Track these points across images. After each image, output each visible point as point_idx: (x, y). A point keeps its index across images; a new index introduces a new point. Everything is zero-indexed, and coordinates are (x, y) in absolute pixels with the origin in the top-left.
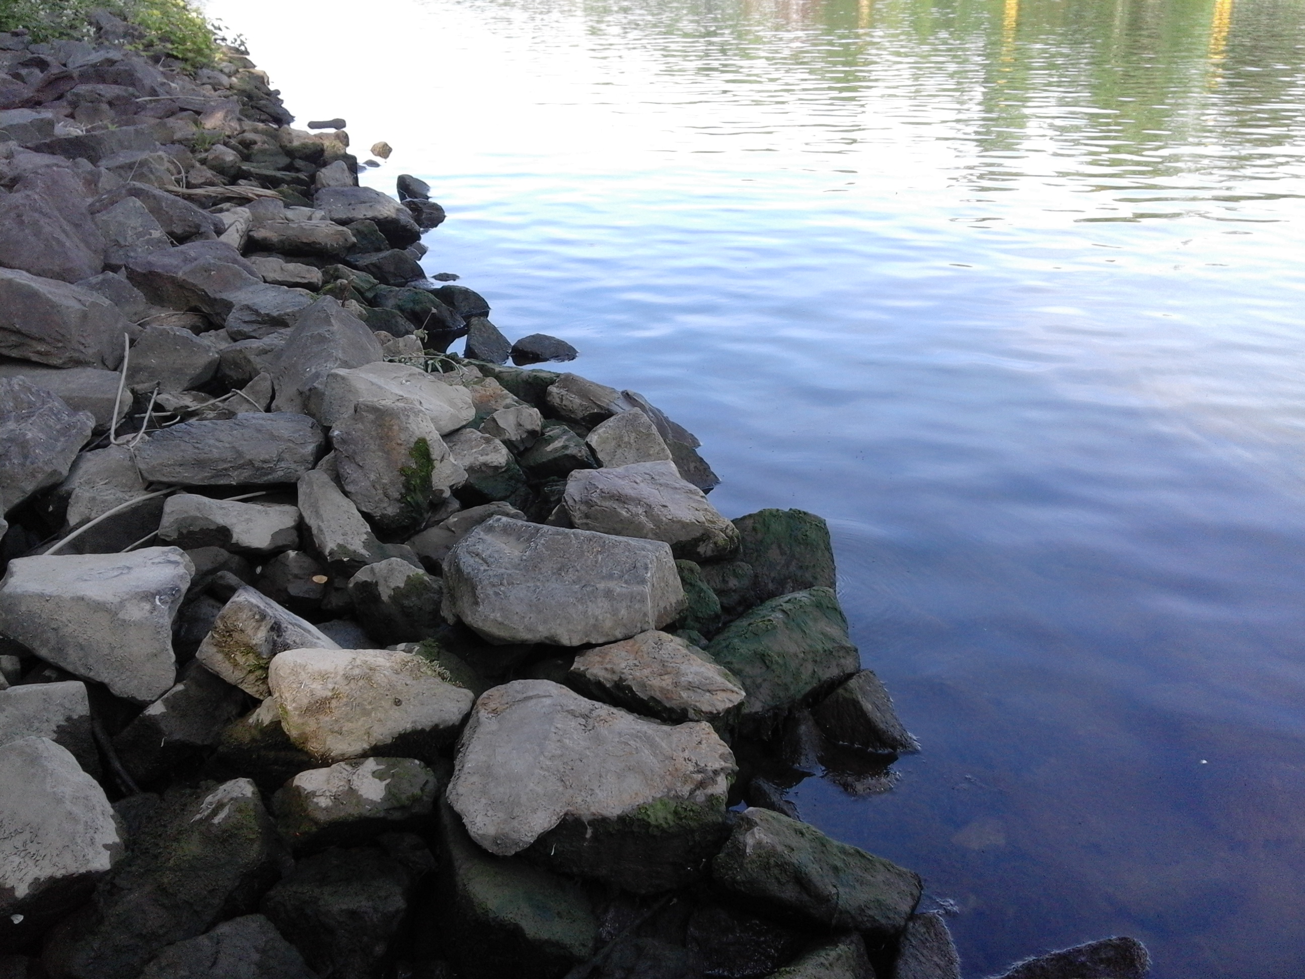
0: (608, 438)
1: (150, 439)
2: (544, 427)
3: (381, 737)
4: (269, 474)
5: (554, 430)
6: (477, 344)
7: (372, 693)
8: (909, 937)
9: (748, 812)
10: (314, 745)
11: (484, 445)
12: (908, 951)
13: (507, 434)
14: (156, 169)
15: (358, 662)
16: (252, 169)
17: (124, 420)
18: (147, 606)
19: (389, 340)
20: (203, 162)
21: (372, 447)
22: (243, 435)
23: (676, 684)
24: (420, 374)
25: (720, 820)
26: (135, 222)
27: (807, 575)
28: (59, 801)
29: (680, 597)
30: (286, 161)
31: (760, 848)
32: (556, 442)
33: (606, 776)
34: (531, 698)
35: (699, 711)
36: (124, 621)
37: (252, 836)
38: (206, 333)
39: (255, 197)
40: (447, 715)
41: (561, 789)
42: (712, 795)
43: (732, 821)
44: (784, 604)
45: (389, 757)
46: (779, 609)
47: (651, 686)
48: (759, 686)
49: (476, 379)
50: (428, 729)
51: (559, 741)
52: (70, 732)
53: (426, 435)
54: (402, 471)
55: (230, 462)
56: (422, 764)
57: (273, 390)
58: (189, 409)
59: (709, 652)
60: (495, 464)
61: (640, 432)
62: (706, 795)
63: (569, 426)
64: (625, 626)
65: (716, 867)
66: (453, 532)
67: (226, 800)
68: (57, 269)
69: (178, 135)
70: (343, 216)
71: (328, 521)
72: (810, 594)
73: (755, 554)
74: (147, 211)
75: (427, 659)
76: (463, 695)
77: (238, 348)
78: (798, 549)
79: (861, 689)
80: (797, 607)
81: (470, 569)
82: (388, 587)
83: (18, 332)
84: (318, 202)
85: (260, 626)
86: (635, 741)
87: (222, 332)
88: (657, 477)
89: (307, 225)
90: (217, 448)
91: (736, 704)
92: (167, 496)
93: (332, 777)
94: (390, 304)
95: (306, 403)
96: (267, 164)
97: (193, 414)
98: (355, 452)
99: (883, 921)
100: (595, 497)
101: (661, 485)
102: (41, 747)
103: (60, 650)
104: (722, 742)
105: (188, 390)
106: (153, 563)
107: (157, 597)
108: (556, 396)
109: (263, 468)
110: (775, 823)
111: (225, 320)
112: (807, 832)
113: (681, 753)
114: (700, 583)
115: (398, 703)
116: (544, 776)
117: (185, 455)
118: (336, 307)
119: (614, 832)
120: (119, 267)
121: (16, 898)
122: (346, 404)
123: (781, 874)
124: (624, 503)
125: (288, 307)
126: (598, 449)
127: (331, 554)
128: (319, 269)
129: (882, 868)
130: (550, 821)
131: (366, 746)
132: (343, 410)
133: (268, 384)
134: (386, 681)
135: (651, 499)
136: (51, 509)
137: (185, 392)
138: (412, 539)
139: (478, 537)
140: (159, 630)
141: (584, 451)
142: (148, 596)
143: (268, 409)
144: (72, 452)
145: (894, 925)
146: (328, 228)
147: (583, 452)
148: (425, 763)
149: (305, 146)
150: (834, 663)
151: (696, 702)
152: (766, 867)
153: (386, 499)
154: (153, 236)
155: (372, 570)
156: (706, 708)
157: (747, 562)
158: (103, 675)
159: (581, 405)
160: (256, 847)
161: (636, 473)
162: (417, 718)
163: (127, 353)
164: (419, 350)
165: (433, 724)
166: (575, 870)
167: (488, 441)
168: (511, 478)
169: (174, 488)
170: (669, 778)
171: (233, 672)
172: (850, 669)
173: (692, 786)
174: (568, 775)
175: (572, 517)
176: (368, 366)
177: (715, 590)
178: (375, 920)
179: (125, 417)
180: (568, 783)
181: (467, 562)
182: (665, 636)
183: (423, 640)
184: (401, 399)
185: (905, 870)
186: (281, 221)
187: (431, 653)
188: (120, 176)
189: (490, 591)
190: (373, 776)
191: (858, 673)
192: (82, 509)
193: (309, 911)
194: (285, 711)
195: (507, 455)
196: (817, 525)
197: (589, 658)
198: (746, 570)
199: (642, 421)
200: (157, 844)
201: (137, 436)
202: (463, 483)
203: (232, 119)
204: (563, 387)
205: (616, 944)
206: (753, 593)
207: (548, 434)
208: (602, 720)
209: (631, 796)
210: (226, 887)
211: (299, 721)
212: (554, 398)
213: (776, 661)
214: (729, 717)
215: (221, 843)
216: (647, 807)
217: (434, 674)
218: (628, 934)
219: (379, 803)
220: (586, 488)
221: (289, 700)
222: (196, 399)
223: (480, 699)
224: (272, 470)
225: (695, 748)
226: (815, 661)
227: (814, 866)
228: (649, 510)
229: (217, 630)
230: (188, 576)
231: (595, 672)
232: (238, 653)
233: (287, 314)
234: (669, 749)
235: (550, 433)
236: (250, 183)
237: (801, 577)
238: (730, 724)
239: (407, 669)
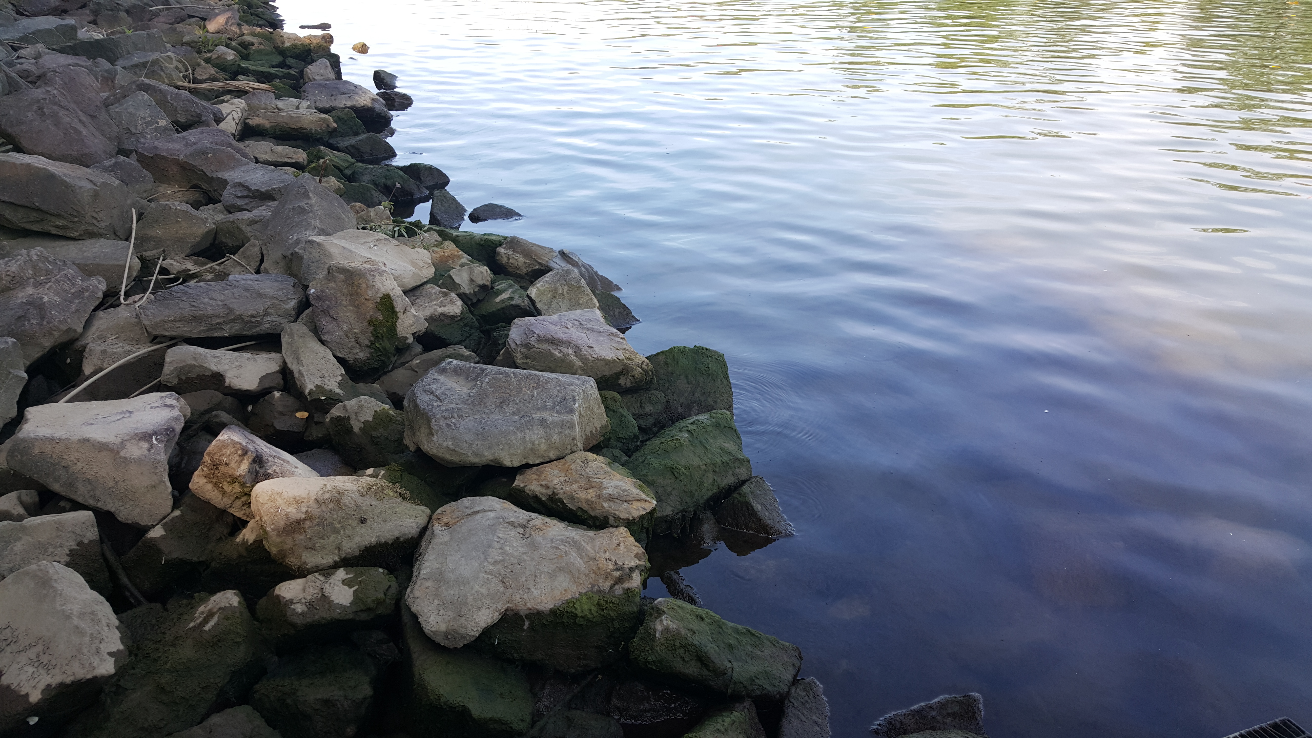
0: (545, 291)
1: (154, 299)
2: (493, 282)
3: (350, 550)
4: (257, 327)
5: (502, 284)
6: (439, 212)
7: (340, 513)
8: (792, 700)
9: (658, 603)
10: (292, 559)
11: (442, 299)
12: (790, 712)
13: (462, 288)
14: (166, 67)
15: (329, 488)
16: (250, 67)
17: (133, 283)
18: (145, 445)
19: (363, 211)
20: (208, 61)
21: (344, 302)
22: (233, 294)
23: (599, 497)
24: (386, 239)
25: (635, 609)
26: (144, 113)
27: (709, 400)
28: (68, 617)
29: (604, 422)
30: (278, 59)
31: (667, 633)
32: (504, 294)
33: (540, 576)
34: (477, 512)
35: (617, 518)
36: (125, 458)
37: (239, 640)
38: (205, 207)
39: (251, 90)
40: (406, 529)
41: (502, 589)
42: (629, 588)
43: (646, 610)
44: (689, 425)
45: (357, 566)
46: (686, 430)
47: (578, 499)
48: (669, 494)
49: (436, 243)
50: (390, 542)
51: (500, 548)
52: (82, 555)
53: (390, 292)
54: (370, 322)
55: (223, 317)
56: (386, 571)
57: (262, 255)
58: (190, 272)
59: (627, 467)
60: (452, 314)
61: (572, 285)
62: (623, 589)
63: (515, 281)
64: (557, 448)
65: (632, 650)
66: (416, 372)
67: (215, 610)
68: (75, 153)
69: (186, 39)
70: (326, 104)
71: (308, 366)
72: (711, 417)
73: (667, 384)
74: (154, 103)
75: (390, 482)
76: (420, 512)
77: (232, 220)
78: (702, 379)
79: (753, 493)
80: (700, 427)
81: (425, 405)
82: (359, 420)
83: (38, 210)
84: (305, 94)
85: (243, 460)
86: (565, 546)
87: (219, 206)
88: (584, 323)
89: (294, 113)
90: (211, 305)
91: (648, 511)
92: (169, 347)
93: (307, 587)
94: (366, 178)
95: (289, 265)
96: (263, 62)
97: (194, 276)
98: (329, 307)
99: (770, 688)
100: (533, 340)
101: (588, 329)
102: (51, 571)
103: (71, 485)
104: (637, 544)
105: (190, 255)
106: (151, 407)
107: (154, 437)
108: (504, 256)
109: (252, 322)
110: (679, 611)
111: (221, 195)
112: (706, 617)
113: (602, 554)
114: (621, 410)
115: (363, 521)
116: (488, 579)
117: (183, 312)
118: (313, 183)
119: (547, 623)
120: (131, 151)
121: (30, 703)
122: (322, 266)
123: (685, 653)
124: (557, 345)
125: (274, 184)
126: (537, 300)
127: (310, 393)
128: (304, 151)
129: (768, 643)
130: (492, 617)
131: (337, 558)
132: (319, 271)
133: (257, 249)
134: (353, 503)
135: (580, 341)
136: (69, 361)
137: (187, 258)
138: (381, 379)
139: (433, 377)
140: (157, 465)
141: (526, 301)
142: (146, 436)
143: (258, 272)
144: (85, 312)
145: (779, 692)
146: (312, 116)
147: (526, 303)
148: (388, 570)
149: (294, 46)
150: (731, 473)
151: (616, 510)
152: (673, 648)
153: (358, 346)
154: (160, 125)
155: (345, 406)
156: (624, 516)
157: (660, 391)
158: (110, 505)
159: (525, 263)
160: (243, 648)
161: (567, 320)
162: (380, 533)
163: (134, 226)
164: (388, 218)
165: (395, 537)
166: (515, 655)
167: (445, 295)
168: (465, 325)
169: (174, 341)
170: (593, 576)
171: (222, 499)
172: (744, 476)
173: (612, 582)
174: (508, 577)
175: (515, 358)
176: (341, 233)
177: (634, 415)
178: (346, 706)
179: (134, 280)
180: (508, 584)
181: (423, 399)
182: (590, 455)
183: (389, 465)
184: (369, 261)
185: (787, 644)
186: (273, 110)
187: (394, 476)
188: (135, 73)
189: (443, 424)
190: (343, 584)
191: (750, 480)
192: (95, 360)
193: (289, 701)
194: (265, 531)
195: (462, 306)
196: (717, 359)
197: (527, 477)
198: (659, 398)
199: (573, 276)
200: (157, 649)
201: (144, 296)
202: (424, 330)
203: (233, 24)
204: (510, 248)
205: (550, 717)
206: (665, 416)
207: (497, 288)
208: (537, 529)
209: (561, 592)
210: (216, 684)
211: (278, 540)
212: (502, 257)
213: (683, 473)
214: (644, 522)
215: (212, 646)
216: (575, 601)
217: (396, 495)
218: (560, 708)
219: (348, 607)
220: (526, 334)
221: (268, 522)
222: (196, 263)
223: (435, 514)
224: (260, 323)
225: (615, 549)
226: (715, 472)
227: (712, 645)
228: (577, 350)
229: (206, 464)
230: (183, 418)
231: (532, 488)
232: (225, 483)
233: (274, 189)
234: (593, 552)
235: (498, 287)
236: (247, 78)
237: (704, 401)
238: (645, 528)
239: (372, 492)
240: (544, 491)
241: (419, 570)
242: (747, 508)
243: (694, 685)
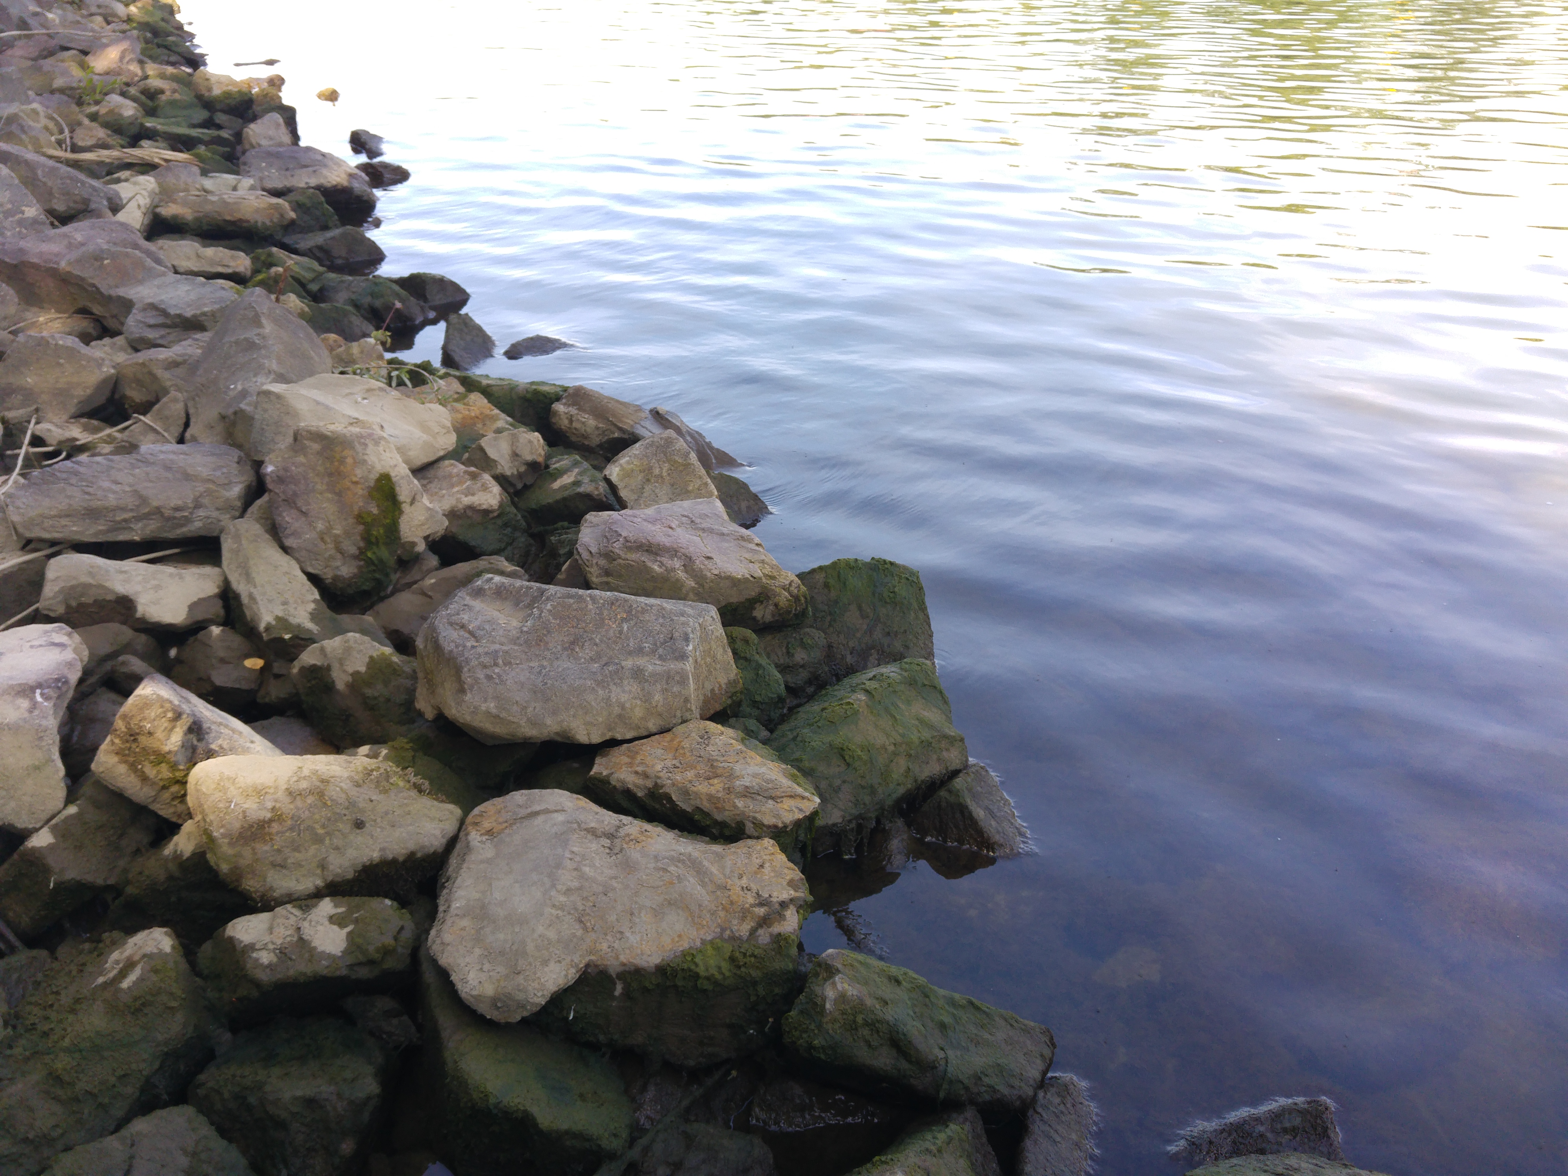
0: (632, 471)
1: (26, 482)
2: (548, 457)
3: (339, 871)
4: (182, 526)
5: (562, 461)
6: (457, 350)
7: (325, 812)
8: (1040, 1110)
9: (828, 956)
10: (251, 883)
11: (468, 483)
12: (1037, 1128)
13: (499, 467)
14: (30, 126)
15: (306, 772)
16: (159, 127)
18: (25, 704)
19: (341, 346)
20: (93, 117)
21: (319, 487)
22: (148, 474)
23: (729, 790)
24: (381, 389)
25: (791, 966)
26: (2, 197)
27: (896, 644)
29: (732, 676)
30: (203, 114)
31: (844, 1002)
32: (565, 477)
33: (639, 913)
34: (536, 814)
35: (759, 825)
37: (174, 1004)
38: (99, 342)
39: (162, 163)
40: (426, 839)
41: (579, 933)
42: (780, 934)
43: (807, 967)
44: (867, 682)
45: (350, 896)
46: (862, 689)
47: (696, 793)
48: (837, 790)
49: (456, 396)
50: (401, 859)
51: (576, 869)
53: (391, 470)
54: (360, 518)
55: (132, 510)
56: (395, 904)
57: (187, 415)
58: (78, 443)
59: (771, 746)
60: (484, 507)
61: (676, 462)
62: (771, 935)
63: (583, 457)
64: (660, 715)
65: (787, 1029)
66: (430, 597)
67: (137, 958)
69: (59, 83)
70: (278, 184)
71: (263, 586)
72: (901, 669)
73: (828, 618)
74: (17, 181)
75: (398, 766)
76: (447, 813)
77: (141, 361)
78: (884, 611)
79: (970, 790)
80: (885, 685)
81: (452, 645)
82: (345, 671)
84: (245, 167)
85: (174, 727)
86: (677, 867)
87: (120, 340)
88: (698, 521)
89: (230, 197)
90: (115, 492)
91: (807, 814)
92: (50, 557)
93: (276, 925)
94: (341, 298)
95: (231, 430)
96: (179, 119)
97: (83, 448)
98: (295, 494)
99: (1005, 1091)
100: (617, 547)
101: (703, 530)
104: (790, 865)
105: (75, 417)
106: (32, 647)
107: (38, 691)
108: (563, 417)
109: (175, 518)
110: (862, 969)
111: (122, 324)
112: (904, 979)
113: (737, 881)
114: (757, 657)
115: (359, 825)
116: (558, 917)
117: (71, 502)
118: (267, 302)
119: (651, 987)
122: (283, 430)
123: (872, 1035)
124: (656, 554)
125: (205, 305)
126: (620, 485)
127: (267, 629)
128: (247, 255)
129: (1002, 1023)
130: (566, 976)
131: (320, 883)
132: (278, 438)
133: (180, 406)
134: (343, 796)
135: (691, 549)
137: (73, 420)
138: (376, 608)
139: (463, 603)
140: (42, 735)
141: (602, 487)
142: (26, 690)
143: (181, 441)
145: (1020, 1097)
146: (258, 201)
147: (601, 490)
148: (399, 903)
149: (228, 95)
150: (935, 757)
151: (756, 812)
152: (852, 1027)
153: (339, 556)
154: (27, 215)
155: (322, 650)
156: (769, 820)
157: (817, 629)
159: (597, 428)
160: (180, 1017)
161: (671, 516)
162: (386, 845)
164: (379, 358)
165: (408, 852)
166: (601, 1037)
167: (474, 477)
168: (506, 525)
169: (58, 547)
170: (722, 914)
171: (141, 789)
172: (955, 764)
173: (753, 924)
174: (589, 914)
175: (589, 575)
176: (310, 380)
177: (777, 666)
178: (340, 1109)
180: (589, 924)
181: (449, 637)
182: (713, 727)
183: (393, 740)
184: (356, 422)
185: (1032, 1024)
186: (198, 193)
187: (403, 758)
189: (481, 674)
190: (331, 923)
191: (964, 769)
193: (252, 1100)
194: (211, 839)
195: (500, 494)
196: (908, 579)
197: (613, 760)
198: (816, 638)
199: (677, 447)
200: (48, 1018)
201: (7, 480)
202: (441, 532)
203: (131, 60)
204: (573, 405)
205: (658, 1131)
206: (827, 669)
207: (554, 466)
208: (632, 840)
209: (673, 940)
210: (141, 1071)
211: (231, 852)
212: (560, 419)
213: (859, 756)
214: (799, 832)
215: (133, 1013)
216: (695, 953)
217: (408, 786)
218: (673, 1119)
219: (339, 957)
220: (606, 537)
221: (215, 824)
222: (86, 428)
223: (470, 816)
224: (187, 520)
225: (756, 873)
226: (910, 756)
227: (915, 1023)
228: (688, 563)
229: (118, 733)
230: (79, 663)
231: (622, 776)
232: (146, 763)
233: (204, 314)
234: (721, 876)
235: (557, 465)
236: (156, 144)
237: (889, 646)
238: (801, 841)
239: (371, 780)
240: (640, 781)
241: (448, 902)
242: (962, 813)
243: (884, 1085)
